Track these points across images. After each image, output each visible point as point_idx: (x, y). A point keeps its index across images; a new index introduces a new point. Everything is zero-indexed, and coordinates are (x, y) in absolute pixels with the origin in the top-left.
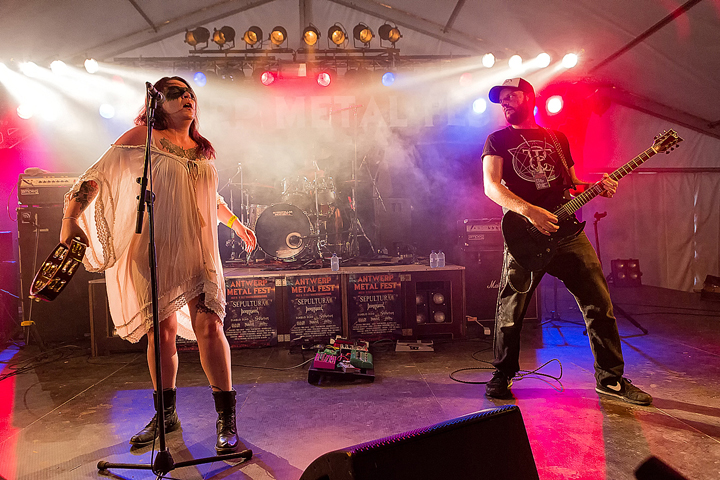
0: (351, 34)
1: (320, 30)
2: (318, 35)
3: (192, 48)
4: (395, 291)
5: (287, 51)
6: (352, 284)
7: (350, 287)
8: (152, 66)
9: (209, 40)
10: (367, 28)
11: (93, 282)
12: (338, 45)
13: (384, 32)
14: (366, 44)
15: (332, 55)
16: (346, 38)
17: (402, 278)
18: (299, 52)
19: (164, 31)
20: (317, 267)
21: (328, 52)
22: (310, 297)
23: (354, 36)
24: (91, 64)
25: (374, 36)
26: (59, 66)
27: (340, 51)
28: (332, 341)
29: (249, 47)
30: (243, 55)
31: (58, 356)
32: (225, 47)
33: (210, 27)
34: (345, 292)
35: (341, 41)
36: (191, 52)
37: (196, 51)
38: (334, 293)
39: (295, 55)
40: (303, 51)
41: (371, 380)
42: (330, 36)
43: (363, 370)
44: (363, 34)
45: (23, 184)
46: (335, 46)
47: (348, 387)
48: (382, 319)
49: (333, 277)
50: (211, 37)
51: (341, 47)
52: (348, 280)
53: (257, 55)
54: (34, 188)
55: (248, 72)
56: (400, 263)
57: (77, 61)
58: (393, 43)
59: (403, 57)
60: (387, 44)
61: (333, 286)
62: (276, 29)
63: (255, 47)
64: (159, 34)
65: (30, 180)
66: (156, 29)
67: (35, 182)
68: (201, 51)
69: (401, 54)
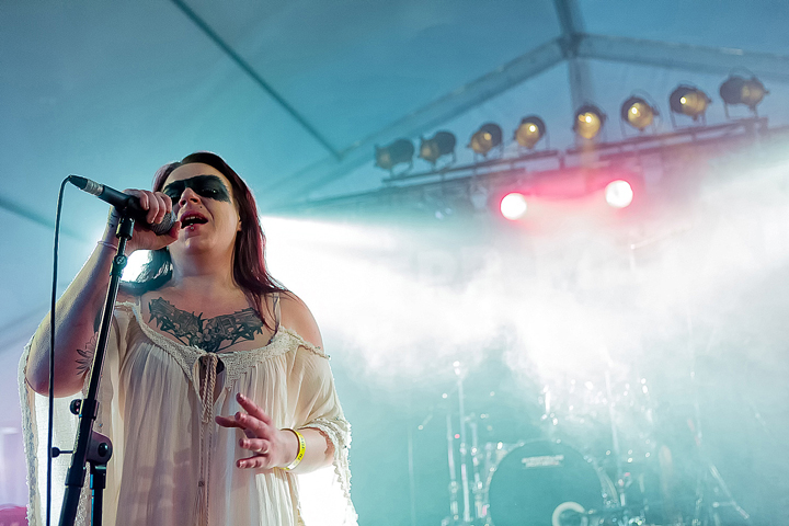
0: (664, 107)
1: (604, 107)
2: (602, 117)
3: (386, 174)
5: (548, 154)
9: (414, 157)
10: (692, 91)
12: (642, 130)
13: (731, 91)
14: (696, 119)
15: (631, 148)
16: (656, 114)
18: (570, 152)
19: (352, 158)
21: (624, 143)
23: (671, 108)
25: (710, 102)
27: (647, 139)
29: (479, 158)
30: (468, 173)
32: (440, 164)
35: (647, 122)
36: (385, 180)
37: (394, 179)
39: (562, 161)
40: (577, 149)
42: (625, 116)
44: (686, 102)
46: (637, 132)
50: (417, 152)
51: (649, 132)
53: (494, 169)
58: (753, 108)
60: (739, 112)
62: (525, 121)
63: (490, 156)
66: (338, 156)
68: (403, 177)
69: (771, 124)
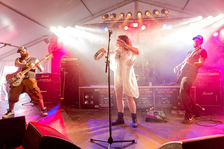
0: (152, 13)
1: (142, 12)
2: (142, 14)
3: (104, 20)
4: (171, 94)
5: (132, 19)
6: (157, 91)
7: (156, 92)
8: (92, 26)
9: (109, 18)
10: (158, 11)
11: (80, 88)
12: (148, 17)
13: (163, 11)
14: (157, 16)
15: (146, 20)
16: (151, 14)
17: (174, 90)
18: (135, 19)
19: (95, 16)
20: (144, 86)
21: (145, 19)
22: (143, 95)
23: (153, 13)
24: (77, 27)
25: (160, 13)
26: (69, 28)
27: (149, 18)
28: (151, 109)
29: (120, 19)
30: (119, 21)
31: (70, 108)
32: (113, 19)
33: (109, 14)
34: (154, 94)
35: (149, 15)
36: (103, 21)
37: (105, 21)
38: (151, 94)
39: (134, 21)
40: (137, 19)
41: (166, 122)
42: (145, 14)
43: (163, 119)
44: (156, 13)
45: (62, 60)
46: (147, 17)
47: (159, 123)
48: (166, 103)
49: (150, 89)
50: (109, 17)
51: (149, 17)
52: (155, 90)
53: (122, 21)
54: (64, 61)
55: (120, 26)
56: (171, 85)
57: (73, 26)
58: (166, 15)
59: (169, 19)
60: (164, 15)
61: (150, 92)
62: (128, 13)
63: (122, 19)
64: (94, 17)
65: (63, 59)
66: (93, 15)
67: (65, 59)
68: (106, 21)
69: (169, 18)
